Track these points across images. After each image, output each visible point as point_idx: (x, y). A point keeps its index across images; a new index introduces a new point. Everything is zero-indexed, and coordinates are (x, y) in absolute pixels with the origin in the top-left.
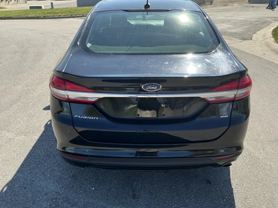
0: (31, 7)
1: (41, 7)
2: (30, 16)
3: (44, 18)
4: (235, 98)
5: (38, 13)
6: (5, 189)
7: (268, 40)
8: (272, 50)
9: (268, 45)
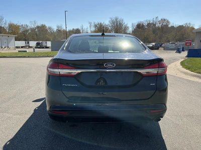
0: (19, 51)
1: (26, 51)
2: (18, 56)
3: (29, 57)
4: (158, 73)
5: (24, 54)
6: (8, 143)
7: (178, 67)
8: (181, 72)
9: (178, 70)
